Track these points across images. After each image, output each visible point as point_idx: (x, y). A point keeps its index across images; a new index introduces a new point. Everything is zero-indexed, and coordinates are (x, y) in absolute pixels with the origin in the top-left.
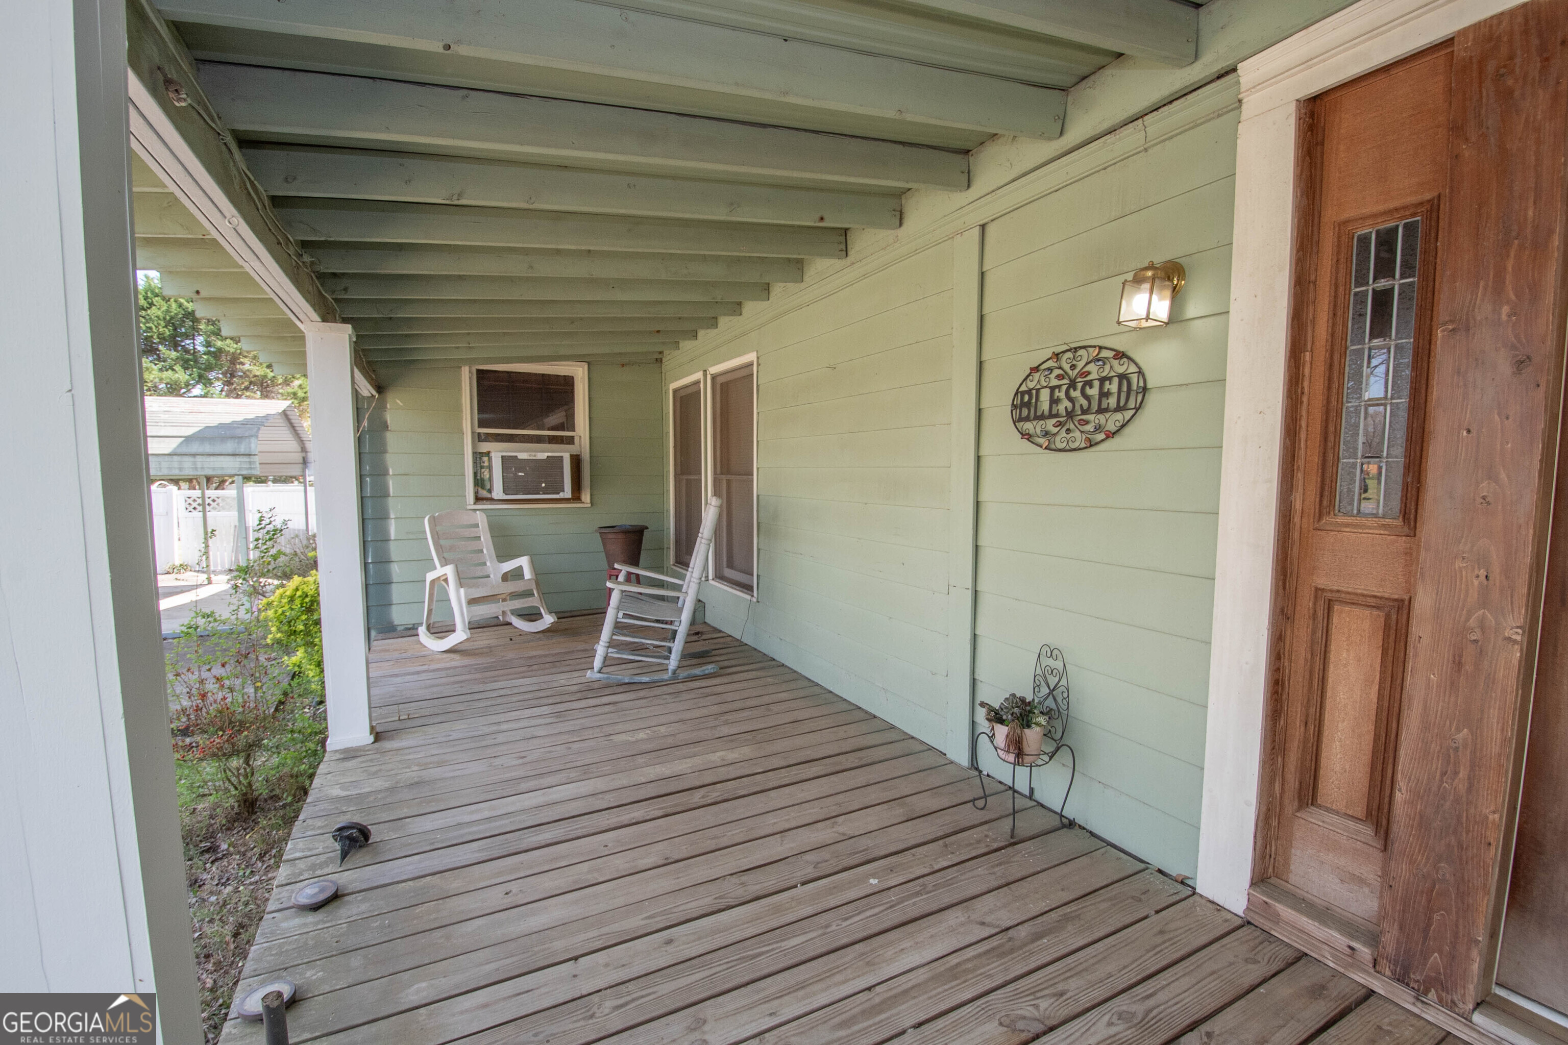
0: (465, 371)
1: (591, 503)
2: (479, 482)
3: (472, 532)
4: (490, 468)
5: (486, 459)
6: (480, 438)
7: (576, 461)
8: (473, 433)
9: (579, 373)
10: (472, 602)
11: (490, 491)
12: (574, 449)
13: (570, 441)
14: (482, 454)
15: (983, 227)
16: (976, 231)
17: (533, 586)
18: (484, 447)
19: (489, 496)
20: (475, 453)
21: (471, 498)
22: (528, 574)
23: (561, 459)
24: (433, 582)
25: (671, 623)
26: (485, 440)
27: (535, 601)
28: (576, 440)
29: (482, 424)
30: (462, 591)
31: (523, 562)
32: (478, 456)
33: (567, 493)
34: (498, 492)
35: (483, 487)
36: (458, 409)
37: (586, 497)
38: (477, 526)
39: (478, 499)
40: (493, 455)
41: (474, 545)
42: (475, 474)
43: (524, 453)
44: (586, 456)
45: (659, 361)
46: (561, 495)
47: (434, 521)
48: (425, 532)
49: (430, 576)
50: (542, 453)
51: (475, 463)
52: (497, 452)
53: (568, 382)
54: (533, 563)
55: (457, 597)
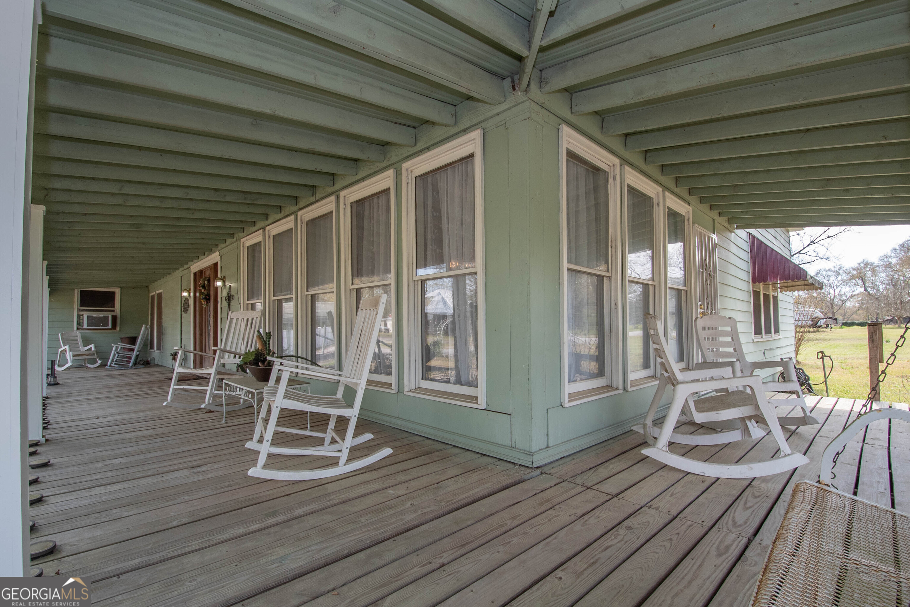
0: (76, 291)
1: (120, 330)
2: (79, 324)
3: (75, 338)
4: (83, 319)
5: (82, 317)
6: (79, 310)
7: (114, 318)
8: (78, 309)
9: (117, 291)
10: (74, 356)
11: (83, 326)
12: (114, 314)
13: (113, 311)
14: (80, 315)
15: (182, 277)
16: (180, 277)
17: (95, 353)
18: (81, 313)
19: (82, 328)
20: (78, 315)
21: (75, 328)
22: (93, 349)
23: (108, 316)
24: (61, 352)
25: (131, 355)
26: (82, 311)
27: (95, 356)
28: (115, 311)
29: (81, 306)
30: (71, 353)
31: (92, 346)
32: (79, 316)
33: (110, 327)
34: (85, 326)
35: (80, 325)
36: (73, 302)
37: (118, 328)
38: (77, 336)
39: (78, 329)
40: (84, 315)
41: (75, 342)
42: (78, 321)
43: (94, 314)
44: (118, 316)
45: (147, 287)
46: (108, 327)
47: (62, 335)
48: (59, 339)
49: (60, 350)
50: (101, 315)
51: (78, 318)
52: (85, 315)
53: (113, 294)
54: (95, 346)
55: (69, 356)
